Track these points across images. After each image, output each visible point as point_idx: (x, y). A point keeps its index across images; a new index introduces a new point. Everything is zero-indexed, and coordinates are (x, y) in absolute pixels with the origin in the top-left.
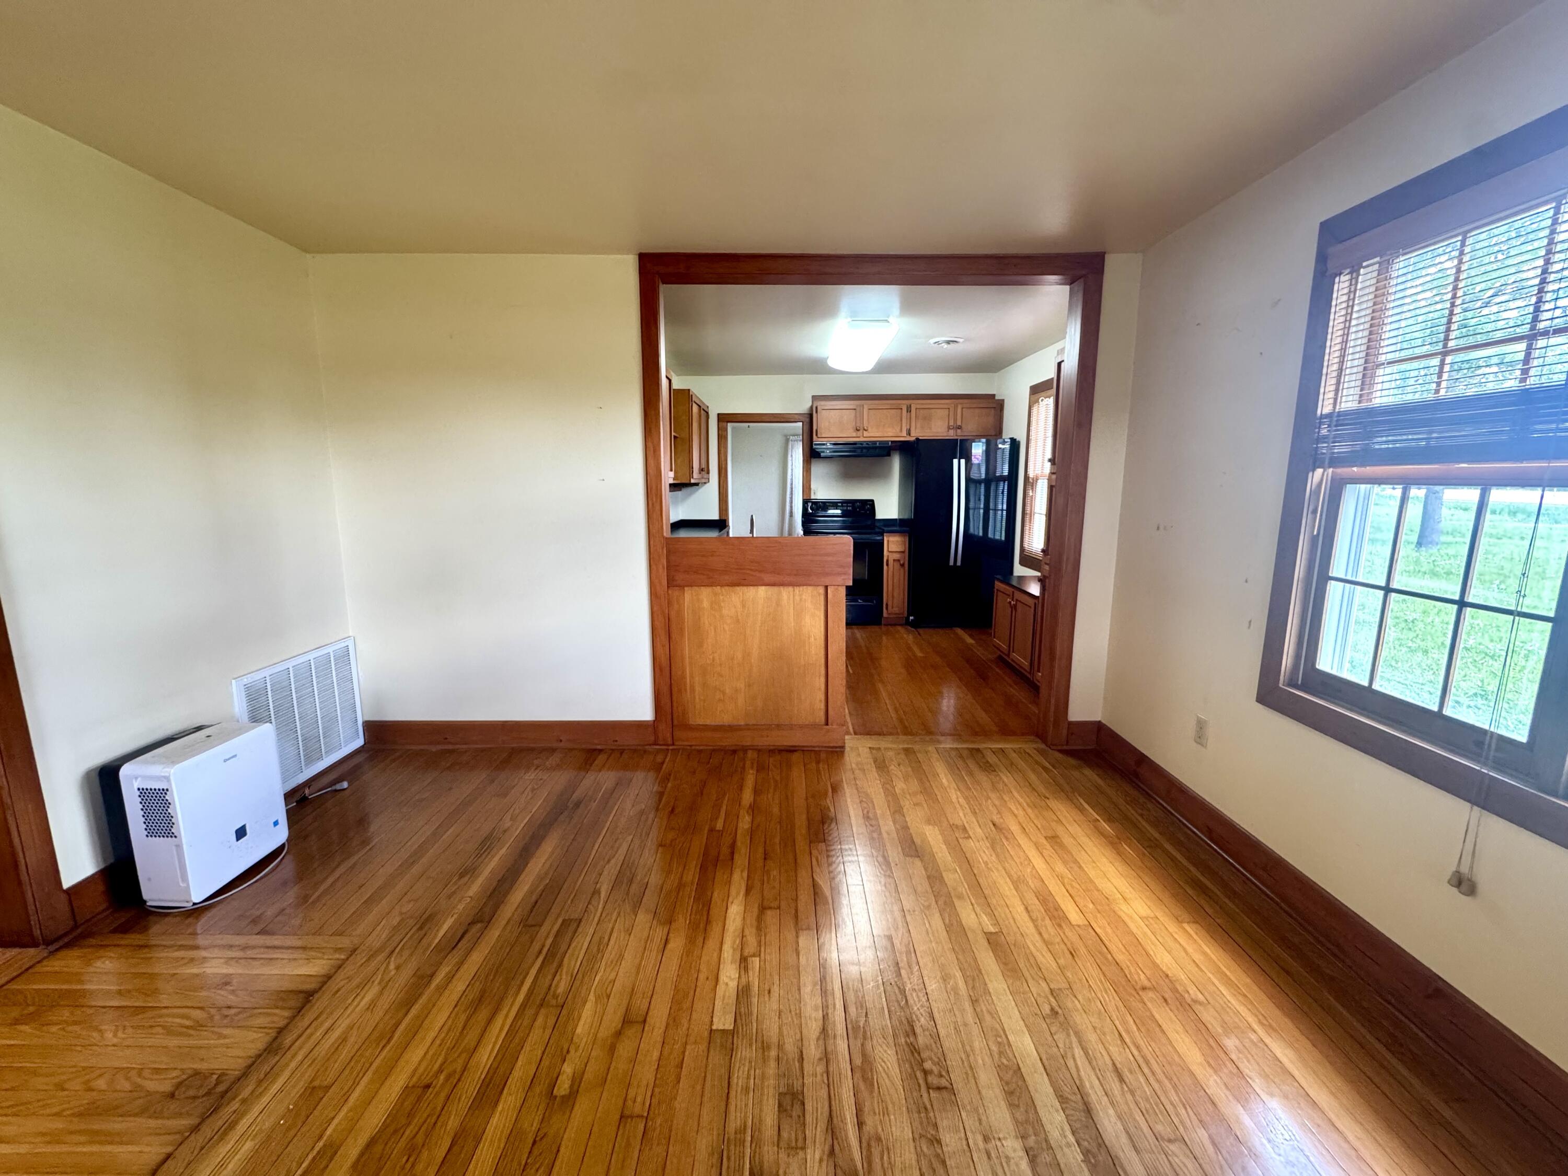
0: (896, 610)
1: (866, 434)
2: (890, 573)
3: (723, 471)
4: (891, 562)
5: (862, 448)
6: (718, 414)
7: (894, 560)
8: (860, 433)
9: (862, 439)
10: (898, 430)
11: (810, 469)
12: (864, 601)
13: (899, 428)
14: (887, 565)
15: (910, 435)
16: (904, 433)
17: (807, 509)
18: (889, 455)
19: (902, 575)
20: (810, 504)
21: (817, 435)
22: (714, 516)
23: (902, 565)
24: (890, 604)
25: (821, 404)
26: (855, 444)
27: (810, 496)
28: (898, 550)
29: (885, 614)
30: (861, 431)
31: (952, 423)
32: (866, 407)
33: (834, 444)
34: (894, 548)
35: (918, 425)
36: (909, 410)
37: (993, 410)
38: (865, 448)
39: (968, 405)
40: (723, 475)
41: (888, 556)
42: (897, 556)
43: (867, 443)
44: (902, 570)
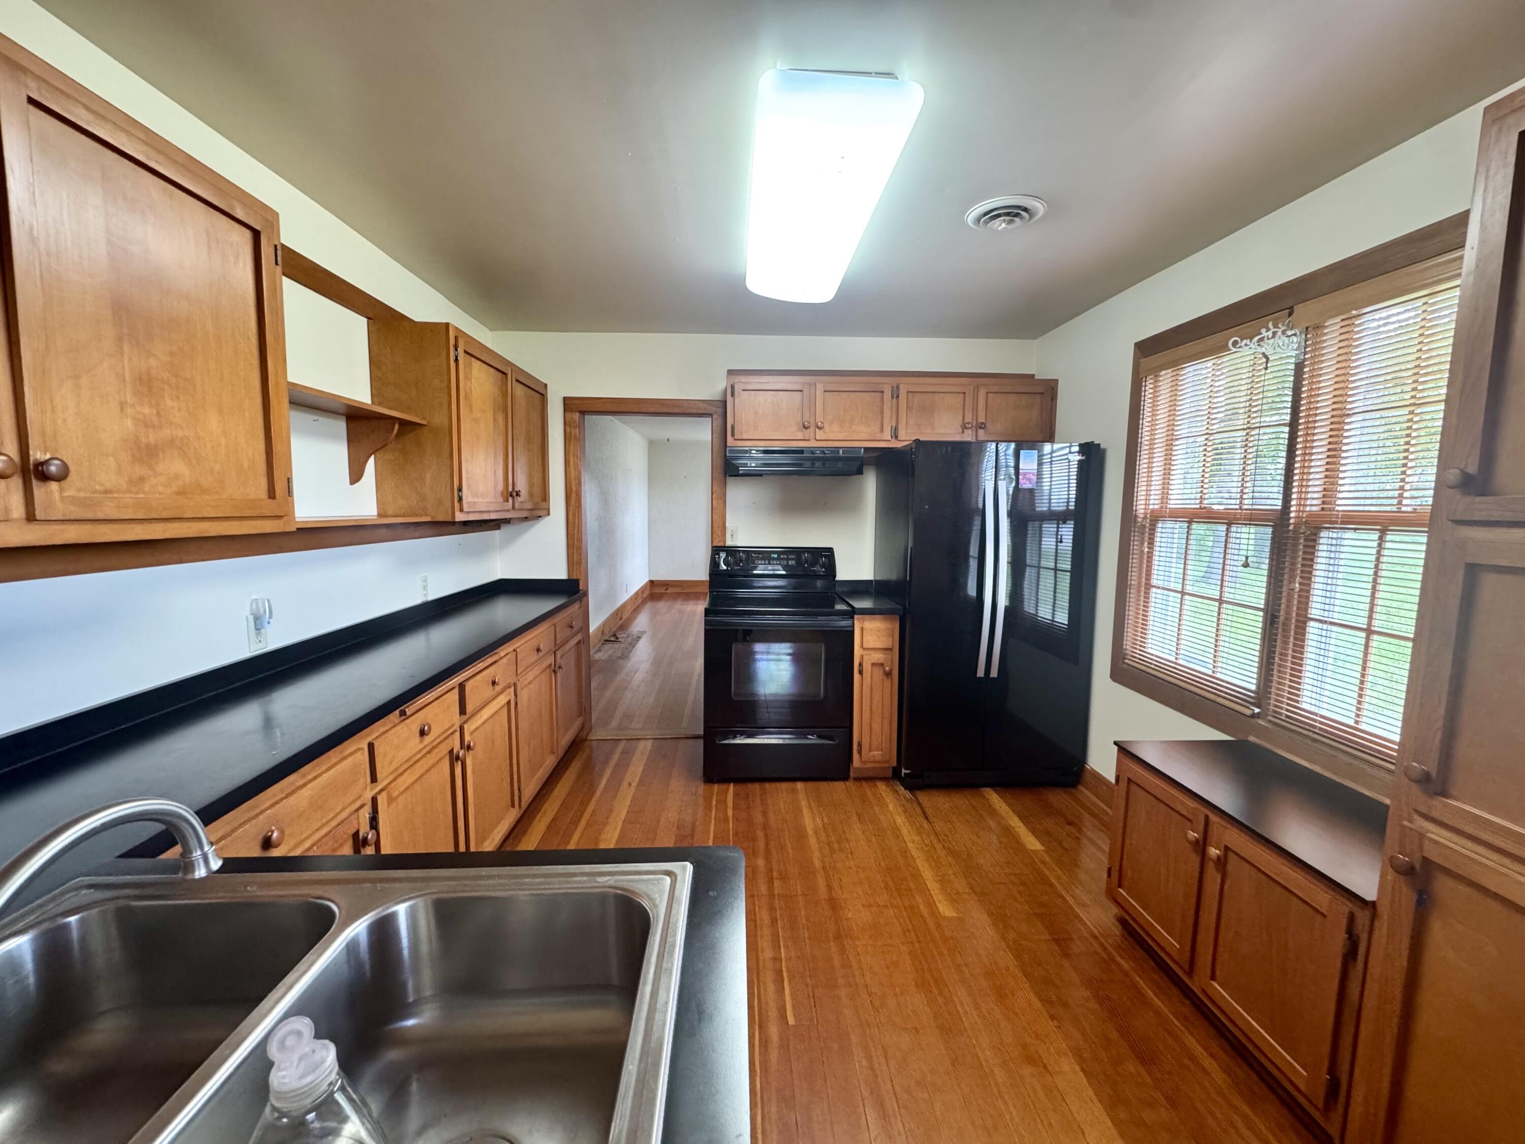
0: (877, 754)
1: (820, 434)
2: (866, 689)
3: (574, 496)
4: (867, 667)
5: (813, 460)
6: (565, 398)
7: (873, 665)
8: (809, 433)
9: (813, 444)
10: (876, 429)
11: (725, 495)
12: (819, 737)
13: (879, 424)
14: (861, 672)
15: (896, 437)
16: (887, 435)
17: (718, 565)
18: (860, 472)
19: (888, 690)
20: (723, 555)
21: (733, 435)
22: (559, 572)
23: (888, 674)
24: (865, 744)
25: (741, 382)
26: (801, 452)
27: (725, 542)
28: (881, 646)
29: (856, 762)
30: (812, 429)
31: (968, 419)
32: (820, 388)
33: (766, 452)
34: (872, 640)
35: (912, 421)
36: (895, 395)
37: (1038, 399)
38: (818, 459)
39: (996, 389)
40: (573, 503)
41: (862, 657)
42: (879, 657)
43: (823, 450)
44: (888, 684)
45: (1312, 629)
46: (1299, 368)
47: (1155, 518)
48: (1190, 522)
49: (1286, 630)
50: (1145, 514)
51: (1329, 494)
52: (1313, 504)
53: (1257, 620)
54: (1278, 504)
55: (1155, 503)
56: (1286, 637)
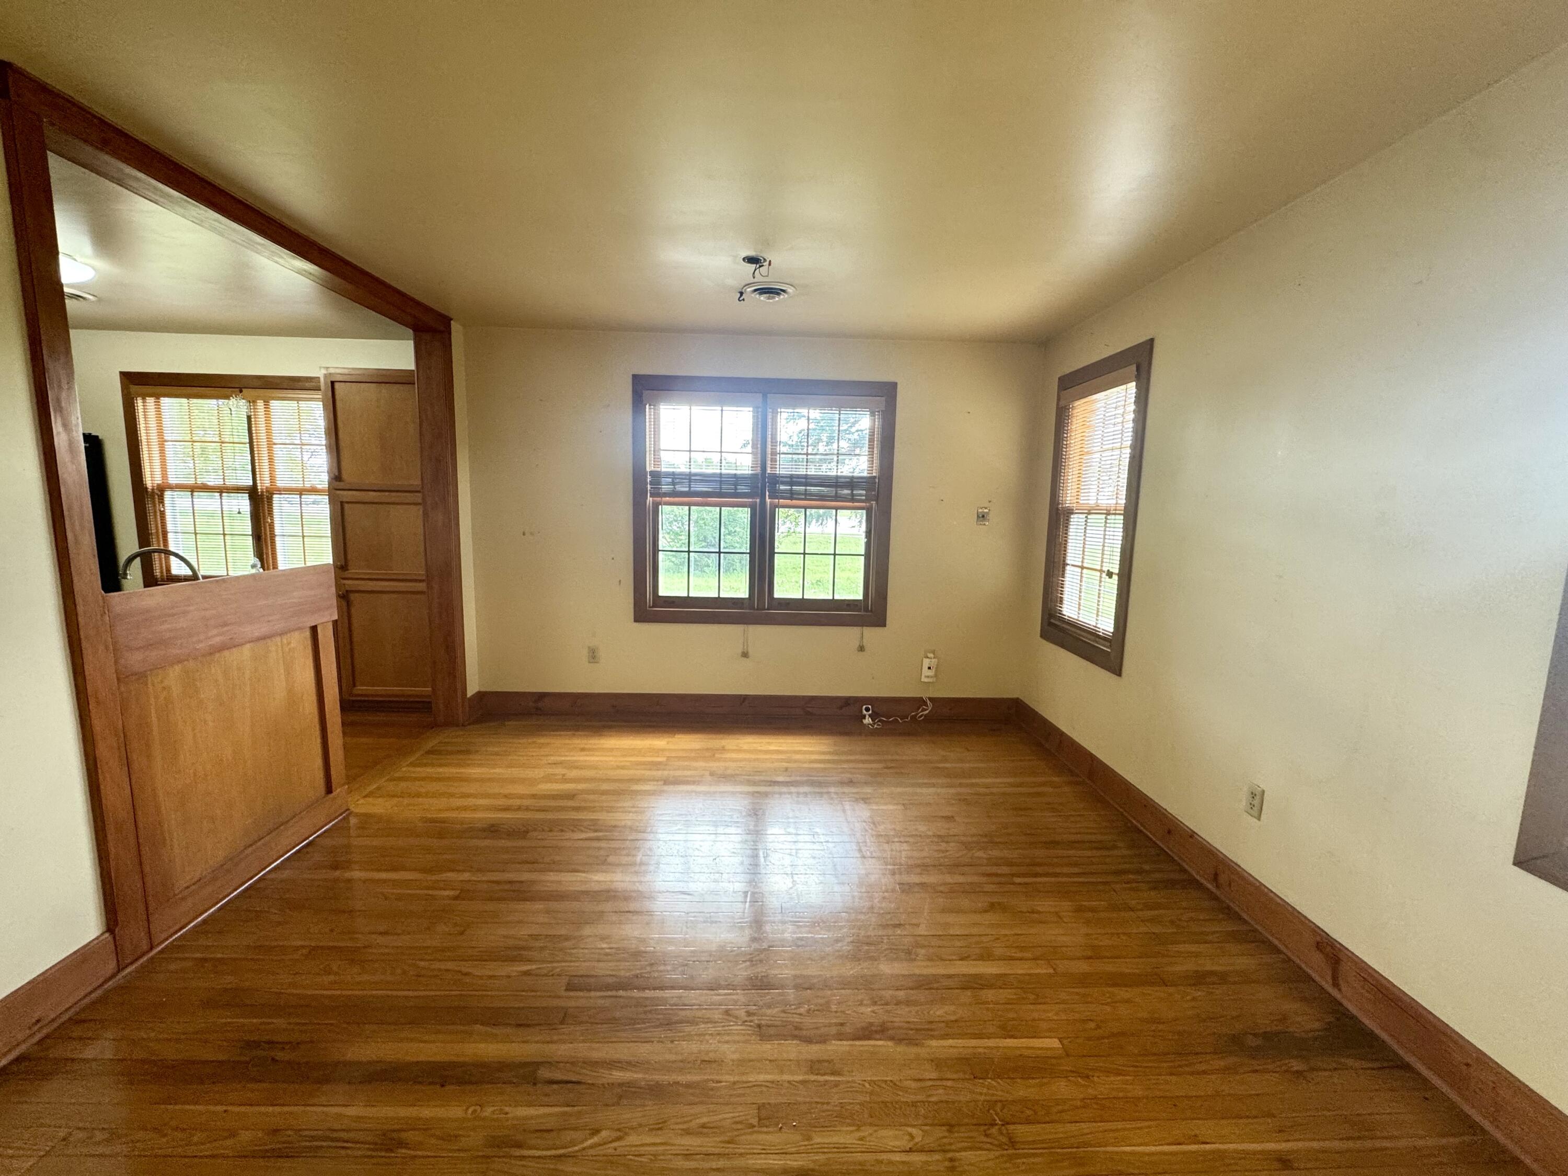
45: (277, 539)
46: (249, 418)
47: (161, 490)
48: (192, 492)
49: (266, 542)
50: (153, 486)
51: (272, 478)
52: (267, 483)
53: (249, 541)
54: (251, 484)
55: (158, 480)
56: (267, 545)
